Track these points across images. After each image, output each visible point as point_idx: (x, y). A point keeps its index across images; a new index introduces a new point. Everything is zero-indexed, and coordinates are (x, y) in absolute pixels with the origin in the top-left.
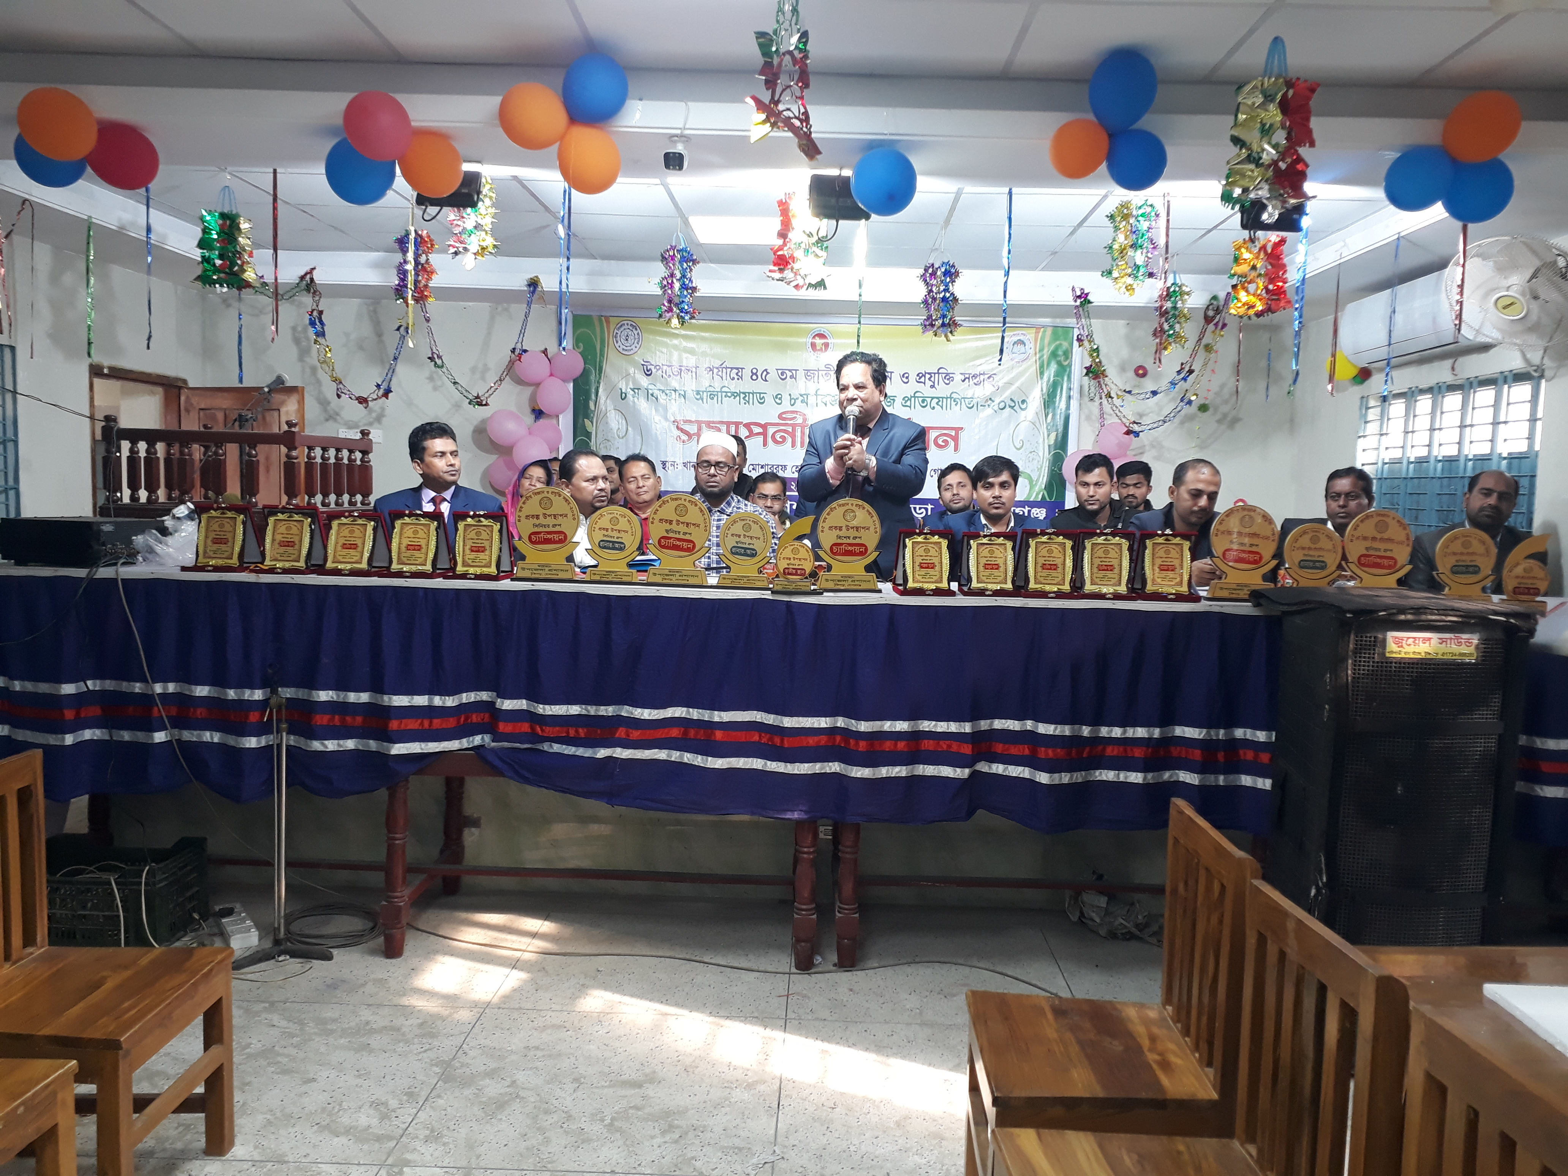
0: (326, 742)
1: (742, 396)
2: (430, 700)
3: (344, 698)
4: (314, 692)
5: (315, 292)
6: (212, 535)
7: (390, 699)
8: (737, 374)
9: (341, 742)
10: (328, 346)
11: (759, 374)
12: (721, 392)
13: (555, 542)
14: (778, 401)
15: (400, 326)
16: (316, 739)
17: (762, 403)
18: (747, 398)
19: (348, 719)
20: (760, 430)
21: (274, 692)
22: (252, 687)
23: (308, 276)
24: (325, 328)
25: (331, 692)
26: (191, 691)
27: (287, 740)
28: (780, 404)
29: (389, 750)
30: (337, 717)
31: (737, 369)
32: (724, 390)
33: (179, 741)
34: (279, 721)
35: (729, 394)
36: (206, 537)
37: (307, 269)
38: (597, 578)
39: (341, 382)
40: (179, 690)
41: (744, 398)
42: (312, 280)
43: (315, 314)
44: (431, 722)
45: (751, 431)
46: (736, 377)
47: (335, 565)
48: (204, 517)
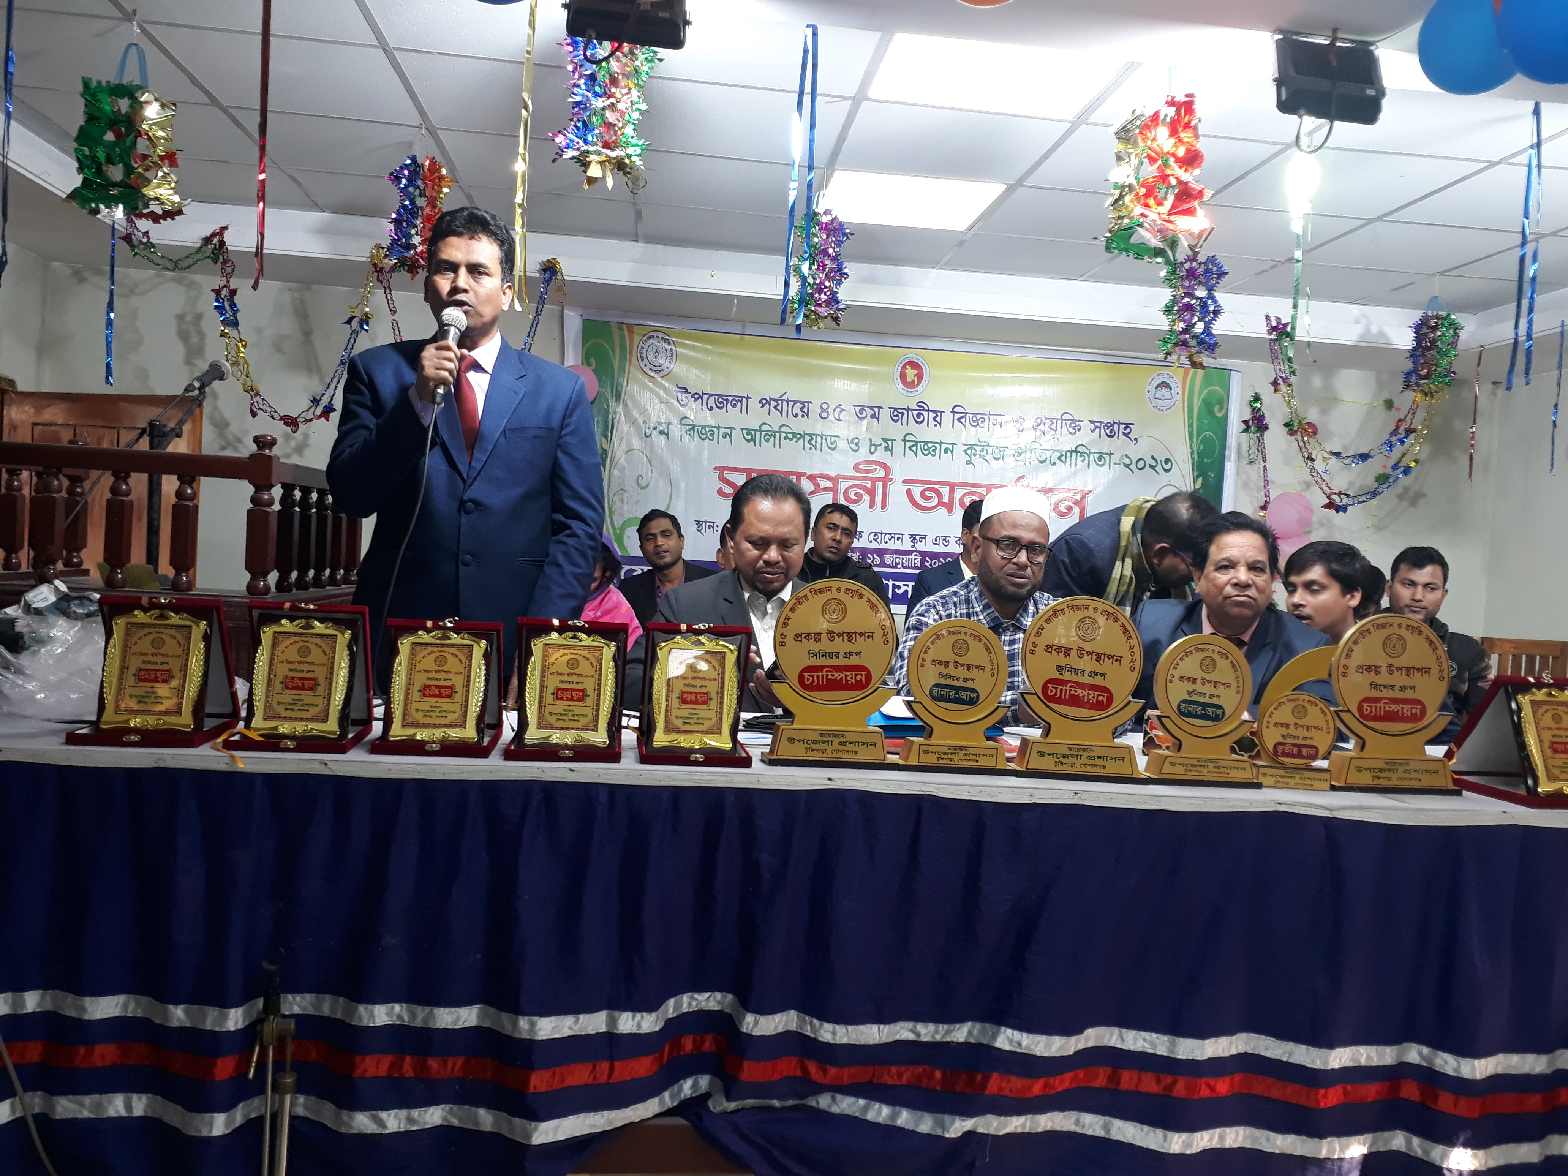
0: (384, 1115)
1: (807, 438)
2: (612, 1022)
3: (425, 1020)
4: (361, 1008)
5: (225, 262)
6: (135, 663)
7: (533, 1025)
8: (802, 409)
9: (415, 1113)
10: (242, 341)
11: (831, 410)
12: (780, 432)
13: (848, 687)
14: (853, 446)
15: (353, 317)
16: (362, 1108)
17: (833, 449)
18: (813, 442)
19: (433, 1064)
20: (829, 484)
21: (273, 1007)
22: (224, 1003)
23: (216, 240)
24: (238, 315)
25: (397, 1007)
26: (84, 1010)
27: (292, 1104)
28: (856, 451)
29: (529, 1136)
30: (408, 1059)
31: (802, 402)
32: (783, 429)
33: (43, 1120)
34: (279, 1067)
35: (790, 436)
36: (123, 668)
37: (216, 227)
38: (931, 759)
39: (258, 394)
40: (48, 1006)
41: (809, 442)
42: (222, 243)
43: (224, 292)
44: (612, 1068)
45: (817, 485)
46: (800, 414)
47: (409, 731)
48: (119, 624)
